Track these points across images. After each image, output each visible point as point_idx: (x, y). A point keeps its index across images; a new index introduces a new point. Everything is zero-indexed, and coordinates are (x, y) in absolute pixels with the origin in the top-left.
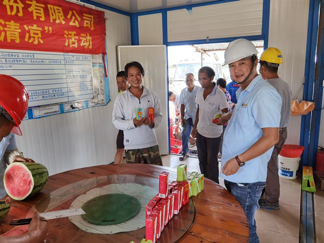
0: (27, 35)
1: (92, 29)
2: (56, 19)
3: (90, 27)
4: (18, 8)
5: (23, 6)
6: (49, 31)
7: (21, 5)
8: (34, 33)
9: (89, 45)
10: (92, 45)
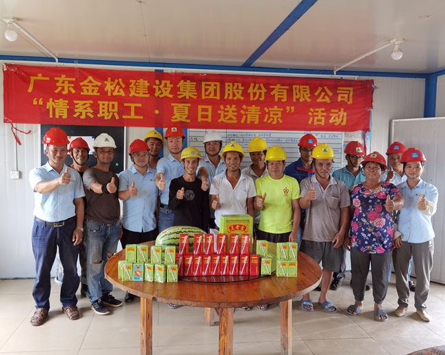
0: (267, 116)
1: (350, 102)
2: (300, 98)
3: (346, 100)
4: (260, 93)
5: (266, 91)
6: (291, 110)
7: (264, 91)
8: (274, 114)
9: (342, 121)
10: (347, 121)
